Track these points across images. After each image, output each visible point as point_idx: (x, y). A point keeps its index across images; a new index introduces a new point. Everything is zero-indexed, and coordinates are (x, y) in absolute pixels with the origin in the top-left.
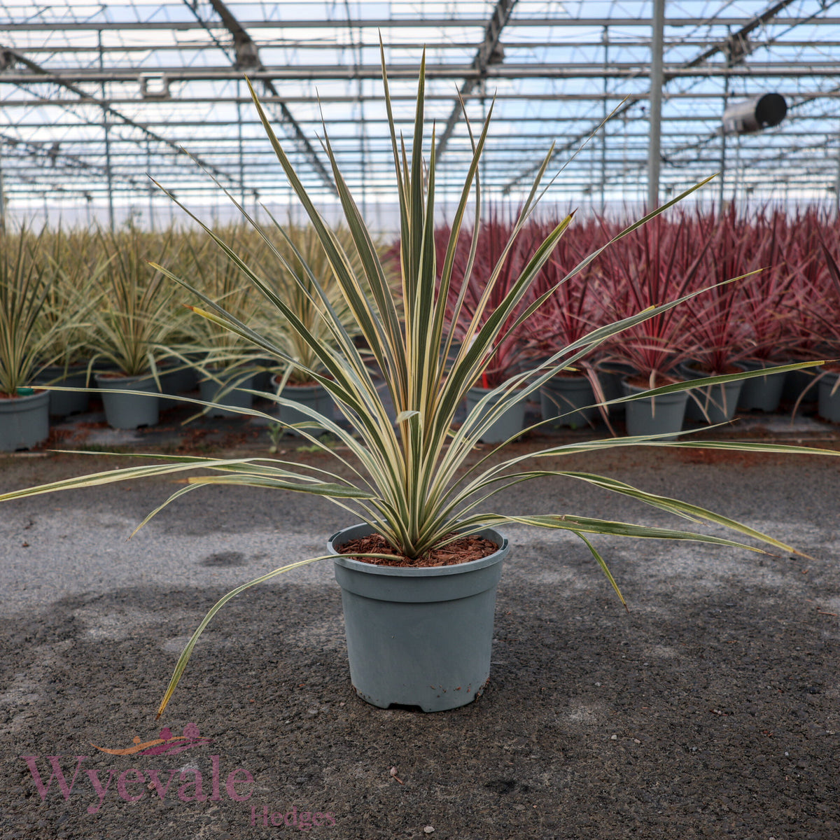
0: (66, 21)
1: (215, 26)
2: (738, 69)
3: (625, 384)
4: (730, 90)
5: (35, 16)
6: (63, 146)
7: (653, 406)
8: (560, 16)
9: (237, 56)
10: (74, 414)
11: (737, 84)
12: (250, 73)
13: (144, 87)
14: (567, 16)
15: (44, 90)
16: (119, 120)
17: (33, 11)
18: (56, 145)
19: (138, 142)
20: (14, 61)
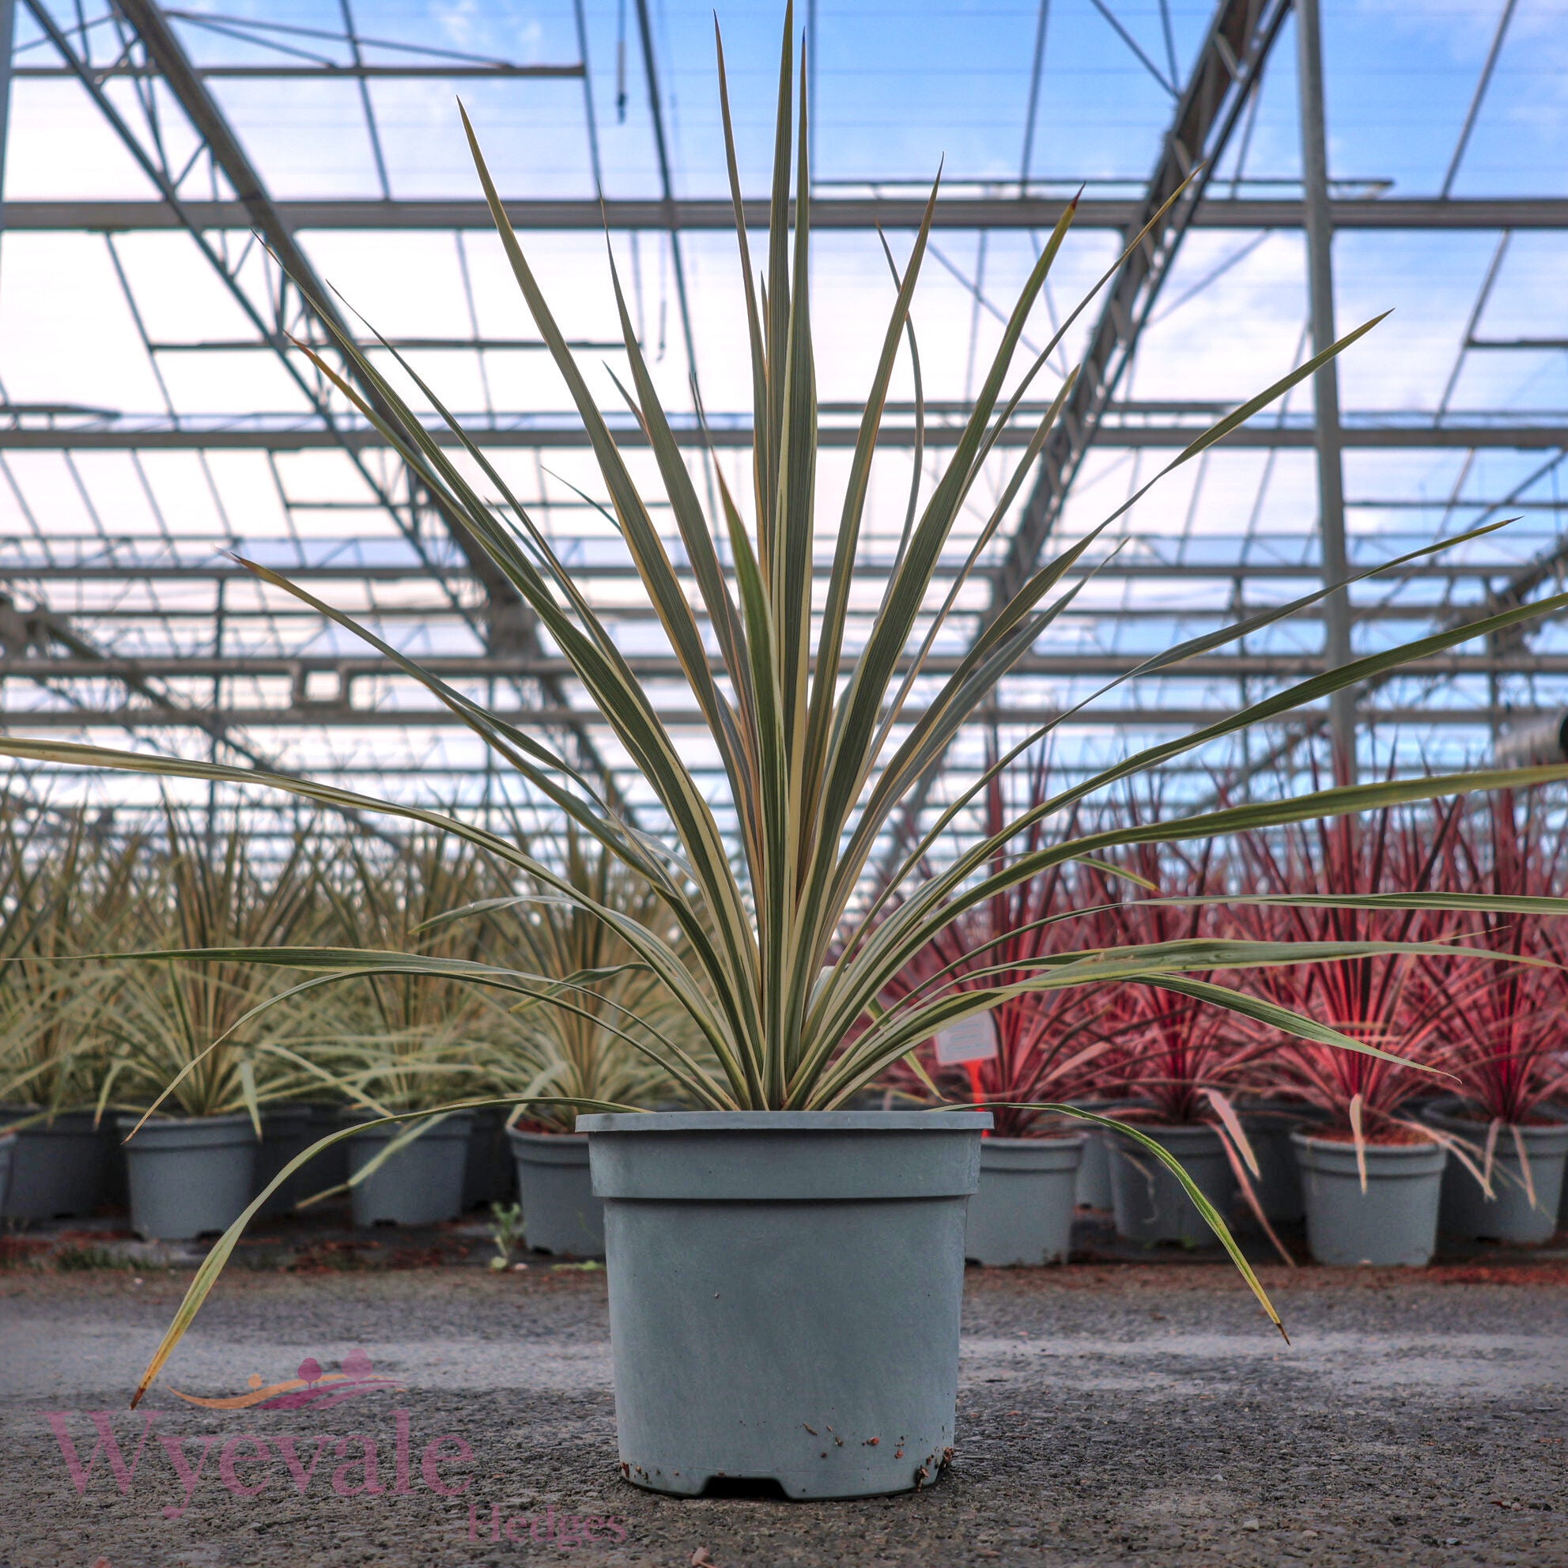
0: (158, 563)
1: (455, 573)
2: (1515, 661)
3: (1297, 1138)
4: (1503, 698)
5: (100, 555)
6: (122, 817)
7: (1364, 1183)
8: (1143, 562)
9: (490, 630)
10: (61, 1217)
11: (1516, 690)
12: (514, 662)
13: (300, 688)
14: (1156, 562)
15: (95, 692)
16: (243, 762)
17: (96, 547)
18: (107, 814)
19: (278, 809)
20: (43, 636)
